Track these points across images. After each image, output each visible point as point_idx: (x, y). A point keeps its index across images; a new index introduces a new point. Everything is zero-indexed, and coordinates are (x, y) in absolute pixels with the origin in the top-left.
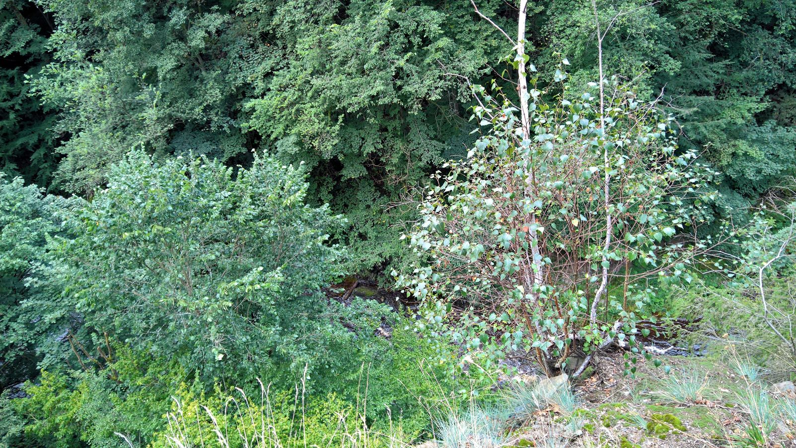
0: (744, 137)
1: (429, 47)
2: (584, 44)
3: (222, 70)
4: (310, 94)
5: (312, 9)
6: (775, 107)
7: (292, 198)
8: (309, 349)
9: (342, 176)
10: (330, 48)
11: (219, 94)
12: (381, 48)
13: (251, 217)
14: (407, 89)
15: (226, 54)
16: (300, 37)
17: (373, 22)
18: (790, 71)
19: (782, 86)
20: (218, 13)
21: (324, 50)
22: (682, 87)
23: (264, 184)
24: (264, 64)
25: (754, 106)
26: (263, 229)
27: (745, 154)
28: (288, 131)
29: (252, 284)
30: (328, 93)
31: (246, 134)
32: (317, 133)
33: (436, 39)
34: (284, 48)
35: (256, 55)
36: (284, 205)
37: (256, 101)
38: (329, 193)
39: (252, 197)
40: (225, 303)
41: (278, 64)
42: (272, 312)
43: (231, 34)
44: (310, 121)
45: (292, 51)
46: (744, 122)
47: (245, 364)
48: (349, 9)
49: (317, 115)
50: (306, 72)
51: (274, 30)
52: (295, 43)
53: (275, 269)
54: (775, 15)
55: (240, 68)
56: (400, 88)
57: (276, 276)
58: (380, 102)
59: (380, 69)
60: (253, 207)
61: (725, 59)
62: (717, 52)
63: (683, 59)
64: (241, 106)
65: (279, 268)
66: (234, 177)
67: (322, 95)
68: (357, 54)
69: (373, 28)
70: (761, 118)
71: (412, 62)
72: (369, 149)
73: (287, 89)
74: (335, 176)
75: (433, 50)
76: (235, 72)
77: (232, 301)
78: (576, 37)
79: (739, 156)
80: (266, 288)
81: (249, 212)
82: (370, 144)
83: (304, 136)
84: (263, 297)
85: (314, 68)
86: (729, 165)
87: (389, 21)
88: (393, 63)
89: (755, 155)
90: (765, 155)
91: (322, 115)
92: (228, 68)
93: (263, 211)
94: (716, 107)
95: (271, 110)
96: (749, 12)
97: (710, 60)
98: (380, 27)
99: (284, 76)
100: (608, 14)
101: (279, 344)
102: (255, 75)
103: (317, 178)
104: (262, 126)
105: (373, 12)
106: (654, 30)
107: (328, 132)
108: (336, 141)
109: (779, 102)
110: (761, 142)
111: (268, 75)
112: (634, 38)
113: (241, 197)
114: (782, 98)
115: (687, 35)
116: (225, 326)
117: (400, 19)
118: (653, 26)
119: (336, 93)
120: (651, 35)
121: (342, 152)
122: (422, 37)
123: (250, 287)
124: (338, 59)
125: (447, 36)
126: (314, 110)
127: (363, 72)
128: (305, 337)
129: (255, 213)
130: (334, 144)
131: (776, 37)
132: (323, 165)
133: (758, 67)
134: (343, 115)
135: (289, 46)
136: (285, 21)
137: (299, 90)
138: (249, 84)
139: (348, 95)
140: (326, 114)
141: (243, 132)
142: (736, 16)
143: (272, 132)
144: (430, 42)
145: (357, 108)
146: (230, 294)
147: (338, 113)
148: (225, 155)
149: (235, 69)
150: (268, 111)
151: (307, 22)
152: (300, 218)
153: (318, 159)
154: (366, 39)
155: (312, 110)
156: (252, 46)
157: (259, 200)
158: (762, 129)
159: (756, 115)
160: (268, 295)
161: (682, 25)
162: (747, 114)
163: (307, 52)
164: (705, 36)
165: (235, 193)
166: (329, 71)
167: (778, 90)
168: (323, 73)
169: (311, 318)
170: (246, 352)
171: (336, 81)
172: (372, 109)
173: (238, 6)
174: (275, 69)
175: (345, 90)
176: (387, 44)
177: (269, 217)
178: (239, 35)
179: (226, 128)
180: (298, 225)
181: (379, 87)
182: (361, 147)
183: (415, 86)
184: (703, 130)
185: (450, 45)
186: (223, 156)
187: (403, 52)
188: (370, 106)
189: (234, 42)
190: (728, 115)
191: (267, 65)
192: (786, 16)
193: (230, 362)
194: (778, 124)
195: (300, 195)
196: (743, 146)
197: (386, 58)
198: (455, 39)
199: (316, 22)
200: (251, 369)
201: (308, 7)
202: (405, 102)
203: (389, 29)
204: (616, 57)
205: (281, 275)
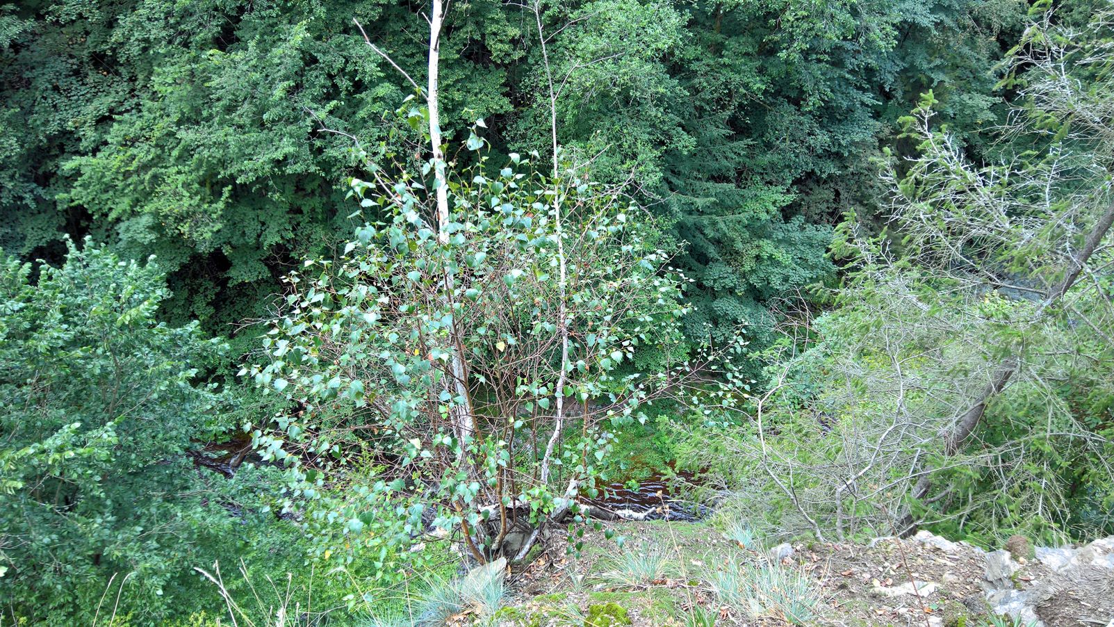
0: (769, 237)
1: (363, 95)
2: (577, 107)
3: (22, 108)
4: (175, 153)
5: (178, 23)
6: (803, 200)
7: (133, 312)
8: (162, 547)
9: (229, 278)
10: (207, 84)
11: (15, 145)
12: (291, 92)
13: (61, 343)
14: (331, 153)
15: (29, 82)
16: (159, 65)
17: (277, 50)
18: (819, 157)
19: (810, 174)
20: (15, 17)
21: (199, 88)
22: (698, 171)
23: (85, 291)
24: (96, 103)
25: (779, 197)
26: (82, 362)
27: (770, 257)
28: (138, 209)
29: (60, 450)
30: (206, 153)
31: (66, 211)
32: (188, 213)
33: (373, 84)
34: (133, 79)
35: (83, 87)
36: (119, 324)
37: (83, 160)
38: (208, 304)
39: (63, 311)
40: (10, 483)
41: (121, 103)
42: (96, 493)
43: (39, 50)
44: (175, 194)
45: (145, 86)
46: (768, 217)
47: (47, 579)
48: (239, 29)
49: (186, 185)
50: (170, 119)
51: (113, 50)
52: (151, 73)
53: (104, 425)
54: (802, 86)
55: (55, 106)
56: (320, 150)
57: (105, 436)
58: (289, 170)
59: (288, 122)
60: (65, 326)
61: (748, 137)
62: (738, 128)
63: (698, 135)
64: (57, 167)
65: (109, 424)
66: (33, 278)
67: (196, 156)
68: (253, 97)
69: (276, 61)
70: (788, 213)
71: (339, 113)
72: (272, 238)
73: (137, 144)
74: (218, 279)
75: (369, 100)
76: (46, 111)
77: (26, 479)
78: (567, 97)
79: (763, 259)
80: (85, 456)
81: (56, 335)
82: (274, 231)
83: (166, 217)
84: (80, 470)
85: (183, 114)
86: (753, 271)
87: (303, 52)
88: (309, 114)
89: (781, 259)
90: (793, 258)
91: (196, 186)
92: (33, 105)
93: (83, 333)
94: (737, 198)
95: (109, 176)
96: (773, 82)
97: (730, 138)
98: (288, 60)
99: (133, 124)
100: (606, 69)
101: (111, 543)
102: (81, 118)
103: (187, 281)
104: (93, 199)
105: (276, 37)
106: (663, 95)
107: (205, 211)
108: (218, 226)
109: (807, 194)
110: (788, 242)
111: (104, 121)
112: (639, 104)
113: (46, 310)
114: (811, 189)
115: (703, 104)
116: (10, 521)
117: (319, 51)
118: (661, 90)
119: (219, 154)
120: (659, 100)
121: (230, 243)
122: (352, 79)
123: (57, 456)
124: (221, 103)
125: (390, 81)
126: (182, 178)
127: (262, 125)
128: (156, 529)
129: (68, 336)
130: (215, 229)
131: (803, 115)
132: (198, 262)
133: (783, 151)
134: (230, 187)
135: (141, 77)
136: (133, 39)
137: (157, 146)
138: (71, 132)
139: (238, 158)
140: (202, 184)
141: (59, 208)
142: (758, 85)
143: (111, 209)
144: (366, 88)
145: (252, 177)
146: (21, 468)
147: (224, 183)
148: (27, 244)
149: (45, 107)
150: (103, 176)
151: (170, 42)
152: (148, 343)
153: (189, 252)
154: (267, 76)
155: (176, 177)
156: (76, 73)
157: (77, 315)
158: (789, 226)
159: (782, 210)
160: (90, 467)
161: (697, 91)
162: (773, 209)
163: (170, 89)
164: (723, 107)
165: (35, 304)
166: (208, 119)
167: (806, 179)
168: (198, 123)
169: (169, 499)
170: (51, 560)
171: (219, 135)
172: (278, 180)
173: (51, 8)
174: (117, 110)
175: (233, 149)
176: (298, 87)
177: (94, 343)
178: (54, 54)
179: (29, 200)
180: (144, 354)
181: (287, 147)
182: (259, 236)
183: (343, 149)
184: (722, 225)
185: (394, 95)
186: (23, 246)
187: (324, 99)
188: (274, 176)
189: (44, 64)
190: (752, 207)
191: (102, 104)
192: (813, 90)
193: (22, 578)
194: (807, 221)
195: (146, 309)
196: (768, 247)
197: (299, 106)
198: (402, 87)
199: (186, 45)
200: (59, 587)
201: (172, 21)
202: (328, 172)
203: (302, 63)
204: (617, 127)
205: (114, 434)
